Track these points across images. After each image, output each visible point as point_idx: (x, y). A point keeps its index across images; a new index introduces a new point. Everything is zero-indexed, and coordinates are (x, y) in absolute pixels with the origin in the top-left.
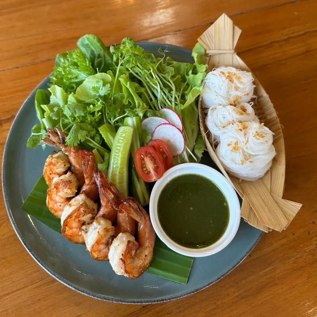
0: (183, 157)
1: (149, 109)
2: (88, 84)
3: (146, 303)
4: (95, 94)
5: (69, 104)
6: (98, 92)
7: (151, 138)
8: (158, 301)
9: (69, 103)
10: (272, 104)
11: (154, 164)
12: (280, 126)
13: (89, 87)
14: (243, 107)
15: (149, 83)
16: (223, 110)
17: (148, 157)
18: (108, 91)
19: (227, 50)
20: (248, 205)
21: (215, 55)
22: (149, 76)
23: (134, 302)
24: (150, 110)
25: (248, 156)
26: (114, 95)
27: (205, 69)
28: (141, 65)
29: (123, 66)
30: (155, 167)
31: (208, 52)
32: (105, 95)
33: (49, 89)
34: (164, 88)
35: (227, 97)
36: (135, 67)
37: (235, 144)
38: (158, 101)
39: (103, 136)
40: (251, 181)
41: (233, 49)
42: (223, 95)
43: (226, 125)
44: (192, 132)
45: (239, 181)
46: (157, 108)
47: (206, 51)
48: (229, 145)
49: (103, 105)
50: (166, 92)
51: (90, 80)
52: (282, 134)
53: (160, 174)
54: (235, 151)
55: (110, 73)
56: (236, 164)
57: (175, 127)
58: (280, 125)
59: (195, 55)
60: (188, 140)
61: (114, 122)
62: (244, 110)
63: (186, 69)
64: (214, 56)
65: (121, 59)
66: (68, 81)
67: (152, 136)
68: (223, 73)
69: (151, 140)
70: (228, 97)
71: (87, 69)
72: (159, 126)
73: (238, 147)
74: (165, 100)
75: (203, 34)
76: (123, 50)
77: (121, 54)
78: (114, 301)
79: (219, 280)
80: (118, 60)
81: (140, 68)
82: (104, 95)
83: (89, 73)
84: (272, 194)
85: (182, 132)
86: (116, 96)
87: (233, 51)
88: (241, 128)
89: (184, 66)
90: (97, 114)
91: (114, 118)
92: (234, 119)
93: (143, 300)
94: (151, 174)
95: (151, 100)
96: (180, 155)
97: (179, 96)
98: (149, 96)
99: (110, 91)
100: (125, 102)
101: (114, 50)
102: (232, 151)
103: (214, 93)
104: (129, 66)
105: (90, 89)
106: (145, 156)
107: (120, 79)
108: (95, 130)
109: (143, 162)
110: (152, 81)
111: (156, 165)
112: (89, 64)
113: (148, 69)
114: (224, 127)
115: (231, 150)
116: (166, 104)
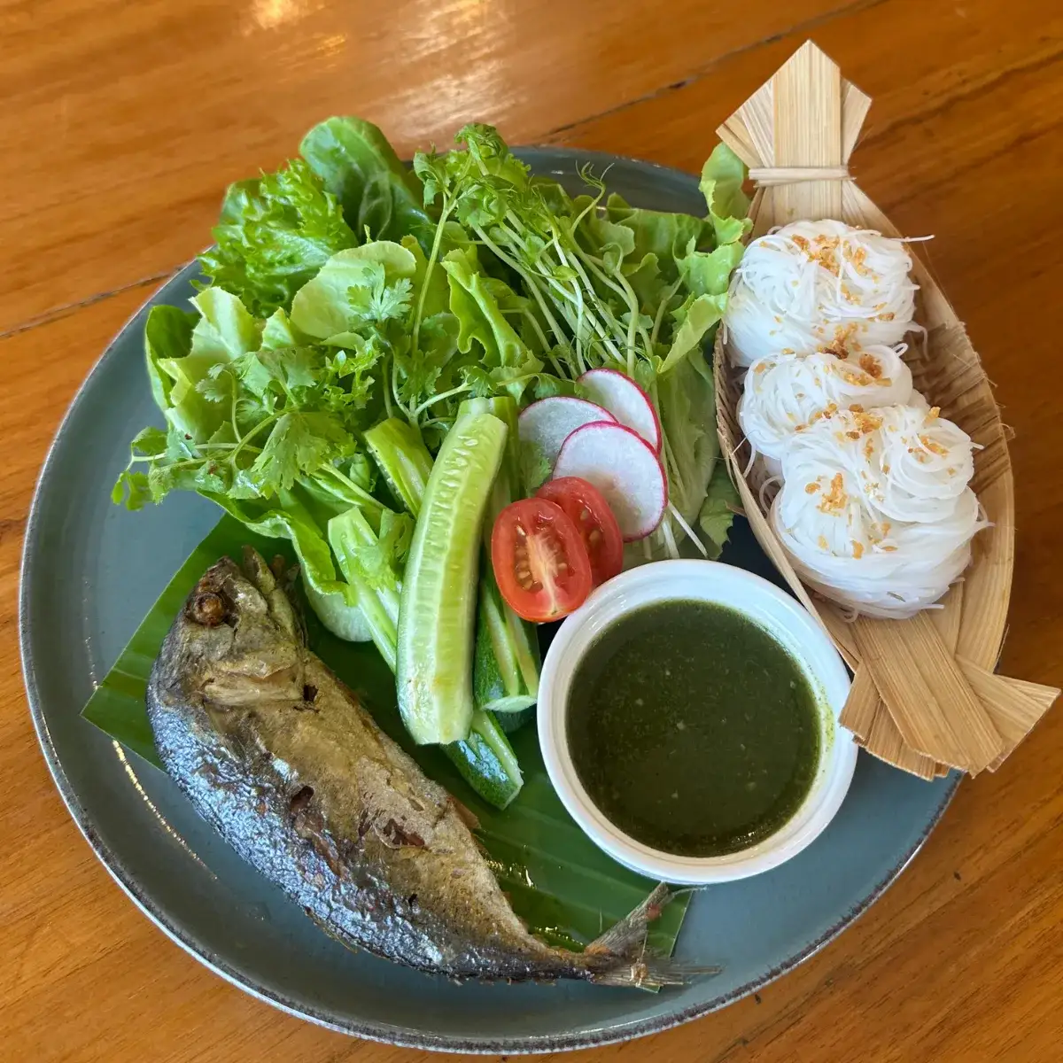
0: (660, 541)
1: (543, 371)
2: (334, 280)
3: (510, 1050)
4: (356, 313)
5: (266, 350)
6: (368, 308)
7: (548, 472)
8: (552, 1045)
9: (264, 344)
10: (976, 354)
11: (558, 561)
12: (1001, 431)
13: (337, 289)
14: (871, 359)
15: (547, 283)
16: (795, 370)
17: (541, 534)
18: (401, 303)
19: (822, 167)
20: (873, 692)
21: (780, 185)
22: (545, 259)
23: (470, 1046)
24: (546, 375)
25: (879, 528)
26: (423, 319)
27: (740, 234)
28: (519, 218)
29: (456, 220)
30: (559, 571)
31: (753, 174)
32: (390, 320)
33: (192, 300)
34: (599, 301)
35: (814, 325)
36: (499, 226)
37: (834, 484)
38: (574, 346)
39: (382, 461)
40: (893, 620)
41: (842, 163)
42: (799, 318)
43: (807, 420)
44: (697, 455)
45: (850, 618)
46: (572, 368)
47: (746, 169)
48: (811, 489)
49: (381, 353)
50: (607, 313)
51: (343, 265)
52: (1007, 457)
53: (574, 594)
54: (832, 510)
55: (411, 242)
56: (836, 555)
57: (636, 434)
58: (1000, 425)
59: (708, 187)
60: (679, 481)
61: (421, 414)
62: (872, 369)
63: (676, 235)
64: (776, 189)
65: (450, 195)
66: (263, 271)
67: (554, 466)
68: (802, 242)
69: (549, 479)
70: (818, 326)
71: (328, 228)
72: (577, 430)
73: (845, 497)
74: (602, 344)
75: (736, 112)
76: (456, 167)
77: (450, 179)
78: (399, 1040)
79: (775, 978)
80: (438, 199)
81: (515, 231)
82: (387, 316)
83: (336, 242)
84: (959, 658)
85: (656, 453)
86: (429, 324)
87: (842, 172)
88: (853, 428)
89: (668, 224)
90: (362, 385)
91: (419, 400)
92: (835, 399)
93: (500, 1040)
94: (542, 592)
95: (553, 341)
96: (648, 534)
97: (650, 331)
98: (545, 326)
99: (408, 306)
100: (463, 344)
101: (426, 164)
102: (821, 508)
103: (769, 308)
104: (476, 222)
105: (339, 297)
106: (529, 530)
107: (445, 264)
108: (351, 438)
109: (520, 552)
110: (557, 276)
111: (563, 565)
112: (335, 210)
113: (542, 234)
114: (799, 428)
115: (818, 507)
116: (605, 356)
